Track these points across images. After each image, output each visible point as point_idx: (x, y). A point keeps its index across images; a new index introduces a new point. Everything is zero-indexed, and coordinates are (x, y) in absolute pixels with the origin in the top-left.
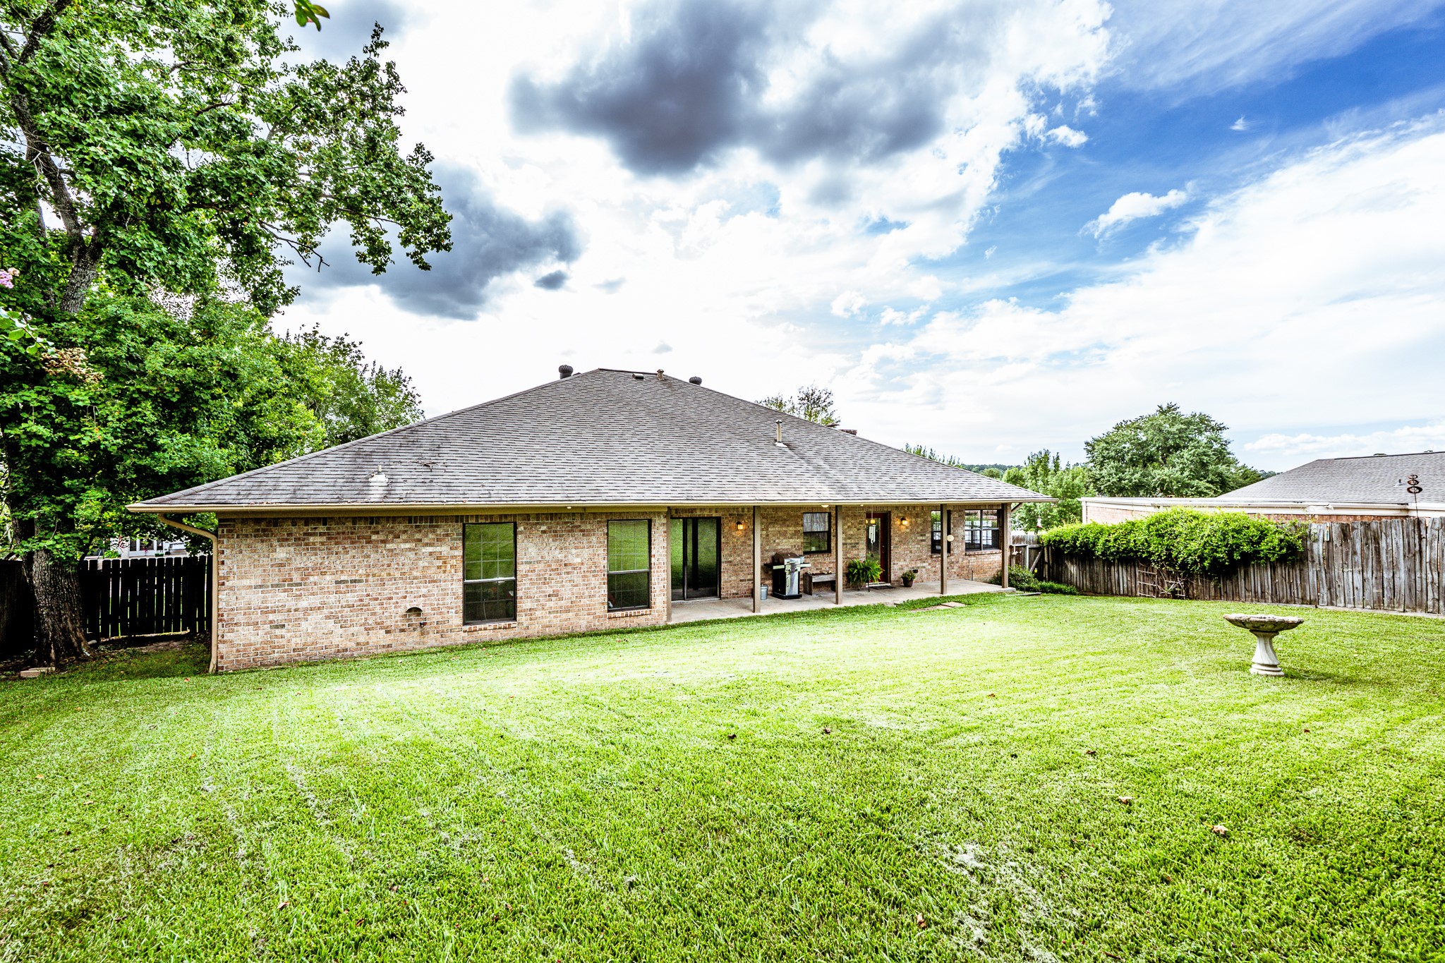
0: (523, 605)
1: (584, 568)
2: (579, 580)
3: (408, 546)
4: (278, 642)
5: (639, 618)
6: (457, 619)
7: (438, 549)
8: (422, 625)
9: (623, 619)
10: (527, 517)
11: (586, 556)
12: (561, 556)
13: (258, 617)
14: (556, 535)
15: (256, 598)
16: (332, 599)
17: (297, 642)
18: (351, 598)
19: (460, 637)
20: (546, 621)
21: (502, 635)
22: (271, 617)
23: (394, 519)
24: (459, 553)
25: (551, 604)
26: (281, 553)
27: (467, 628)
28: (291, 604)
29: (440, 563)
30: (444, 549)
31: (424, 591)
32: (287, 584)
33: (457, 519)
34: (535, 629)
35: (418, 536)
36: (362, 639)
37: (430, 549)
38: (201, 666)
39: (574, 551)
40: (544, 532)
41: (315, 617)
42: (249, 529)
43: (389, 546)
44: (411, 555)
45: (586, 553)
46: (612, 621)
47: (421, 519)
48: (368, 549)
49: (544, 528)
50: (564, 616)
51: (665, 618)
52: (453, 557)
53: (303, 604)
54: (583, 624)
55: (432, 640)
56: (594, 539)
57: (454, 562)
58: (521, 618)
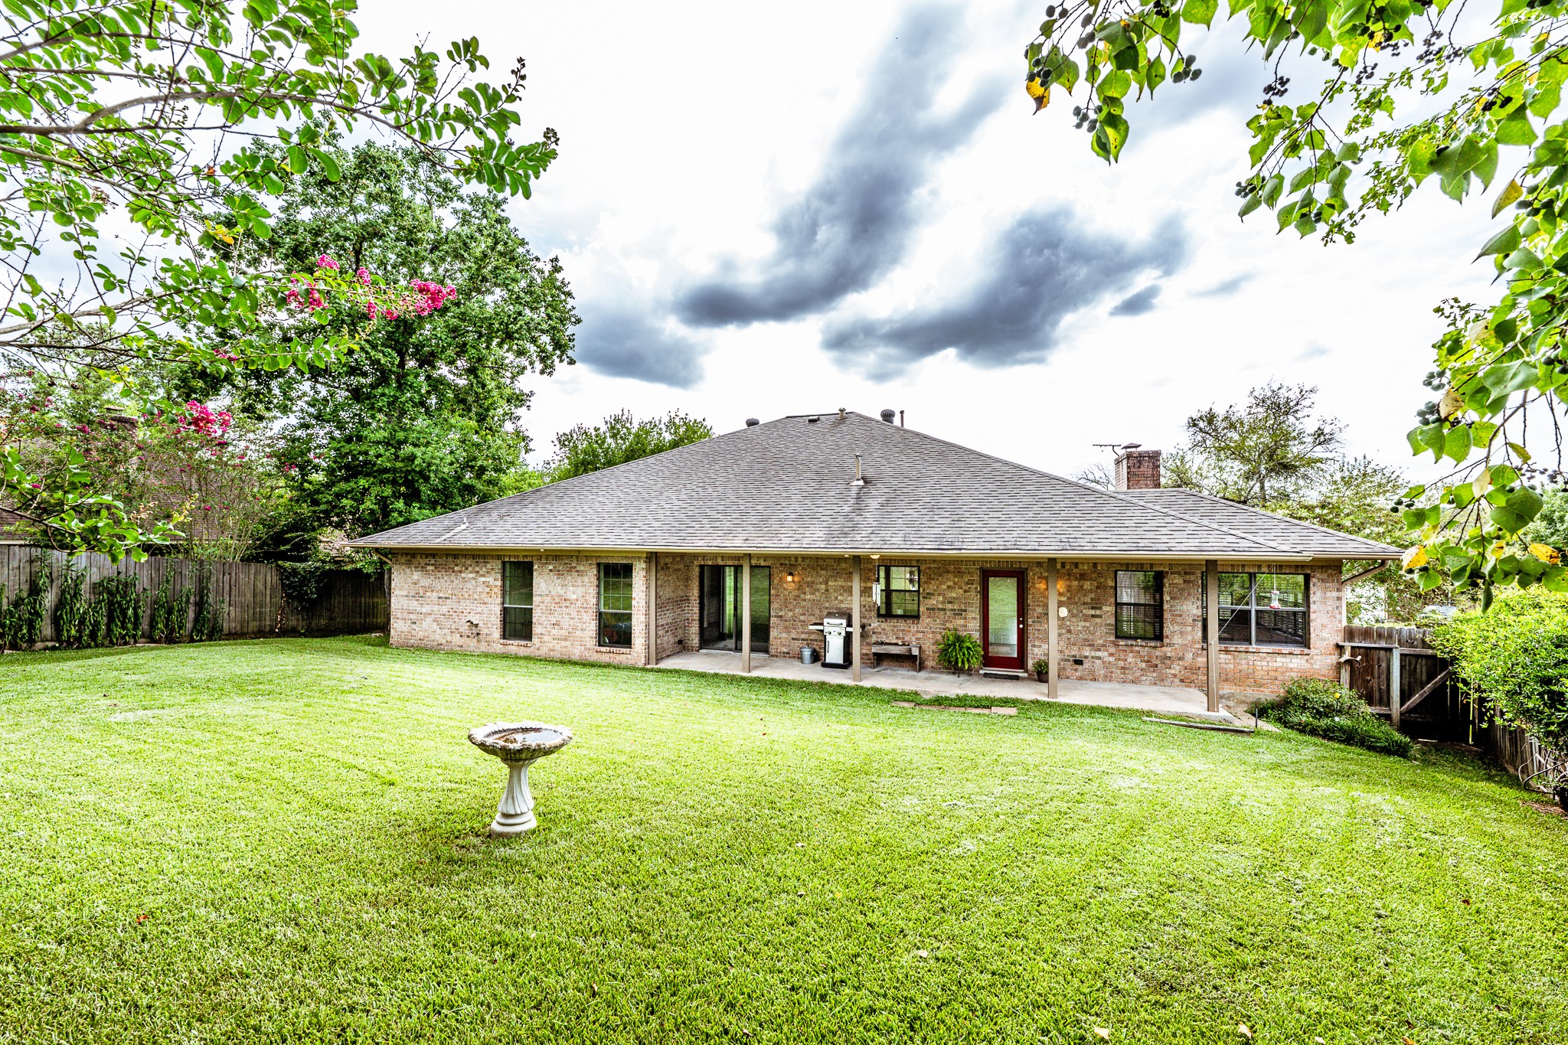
0: (537, 629)
1: (579, 604)
2: (574, 614)
3: (472, 575)
4: (414, 633)
5: (619, 655)
6: (496, 634)
7: (488, 579)
8: (478, 634)
9: (607, 655)
10: (540, 558)
11: (580, 594)
12: (562, 592)
13: (406, 615)
14: (559, 574)
15: (404, 602)
16: (436, 608)
17: (421, 634)
18: (444, 609)
19: (498, 648)
20: (551, 645)
21: (523, 652)
22: (411, 616)
23: (465, 556)
24: (499, 583)
25: (554, 632)
26: (416, 575)
27: (502, 641)
28: (419, 609)
29: (488, 590)
30: (490, 579)
31: (479, 610)
32: (418, 596)
33: (499, 557)
34: (544, 652)
35: (477, 569)
36: (449, 639)
37: (483, 579)
38: (385, 642)
39: (571, 588)
40: (551, 570)
41: (429, 619)
42: (403, 560)
43: (463, 575)
44: (473, 582)
45: (580, 591)
46: (599, 655)
47: (479, 556)
48: (453, 577)
49: (551, 567)
50: (563, 643)
51: (643, 660)
52: (496, 586)
53: (424, 610)
54: (576, 653)
55: (483, 647)
56: (586, 579)
57: (495, 590)
58: (535, 639)
